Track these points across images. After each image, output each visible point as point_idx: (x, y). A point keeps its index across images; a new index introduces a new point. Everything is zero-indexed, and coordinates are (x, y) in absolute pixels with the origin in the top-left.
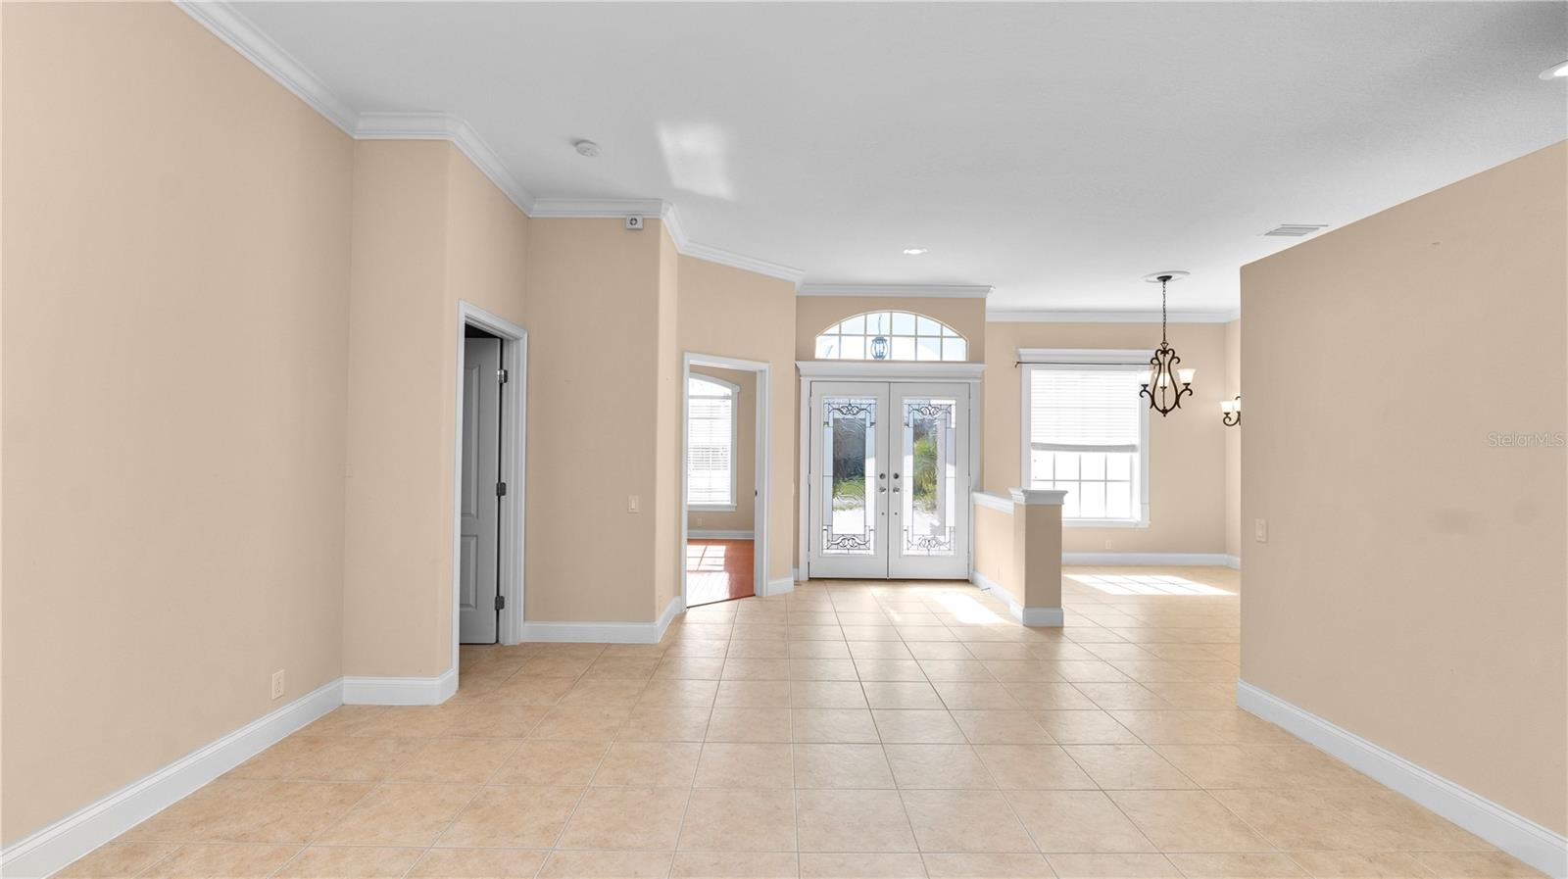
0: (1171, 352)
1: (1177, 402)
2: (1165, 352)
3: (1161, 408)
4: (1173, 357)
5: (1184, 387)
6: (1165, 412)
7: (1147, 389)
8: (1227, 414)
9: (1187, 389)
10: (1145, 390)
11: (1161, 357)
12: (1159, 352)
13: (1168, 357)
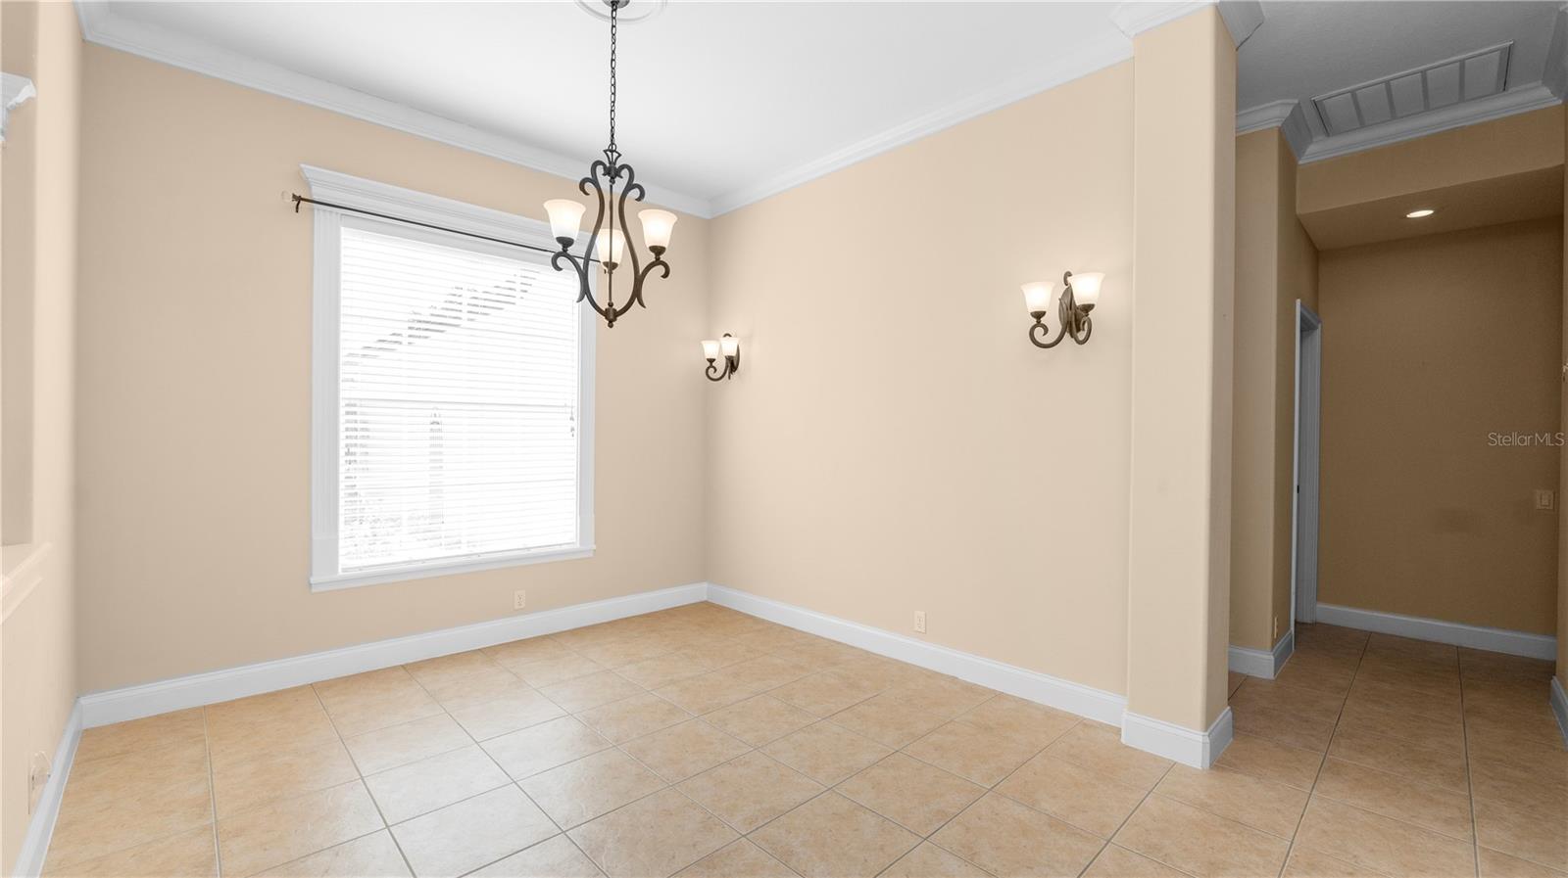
0: (625, 173)
1: (637, 294)
2: (613, 172)
3: (604, 306)
4: (630, 186)
5: (652, 257)
6: (611, 315)
7: (571, 250)
8: (711, 361)
9: (658, 262)
10: (564, 253)
11: (604, 181)
12: (600, 170)
13: (621, 184)
